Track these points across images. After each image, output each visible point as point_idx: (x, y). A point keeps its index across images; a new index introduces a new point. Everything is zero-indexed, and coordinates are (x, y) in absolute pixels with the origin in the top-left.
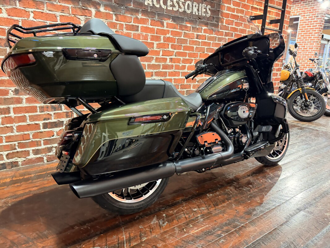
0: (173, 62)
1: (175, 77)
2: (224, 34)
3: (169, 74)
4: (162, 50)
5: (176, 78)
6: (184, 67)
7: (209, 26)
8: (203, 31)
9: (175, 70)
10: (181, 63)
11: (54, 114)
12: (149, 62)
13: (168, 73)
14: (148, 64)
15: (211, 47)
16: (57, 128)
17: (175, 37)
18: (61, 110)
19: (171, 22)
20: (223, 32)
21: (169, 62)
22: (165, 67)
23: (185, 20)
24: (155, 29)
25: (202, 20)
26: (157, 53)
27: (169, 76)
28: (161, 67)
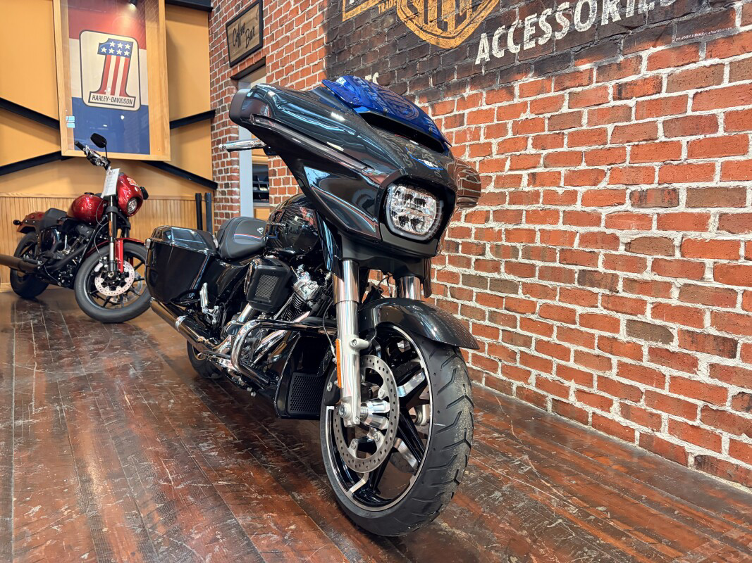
1: (543, 227)
3: (526, 217)
4: (511, 155)
5: (548, 227)
6: (571, 197)
7: (674, 37)
10: (562, 184)
13: (524, 212)
17: (541, 116)
19: (532, 80)
22: (517, 198)
23: (572, 57)
24: (494, 110)
25: (638, 30)
26: (500, 165)
27: (527, 222)
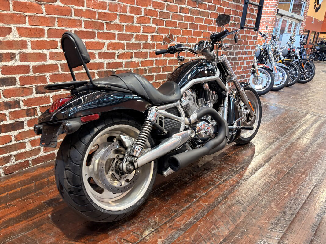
0: (154, 40)
2: (207, 7)
8: (186, 3)
9: (156, 50)
11: (10, 113)
12: (128, 41)
14: (127, 43)
15: (194, 23)
16: (15, 131)
18: (19, 106)
20: (207, 4)
21: (150, 41)
28: (142, 46)
